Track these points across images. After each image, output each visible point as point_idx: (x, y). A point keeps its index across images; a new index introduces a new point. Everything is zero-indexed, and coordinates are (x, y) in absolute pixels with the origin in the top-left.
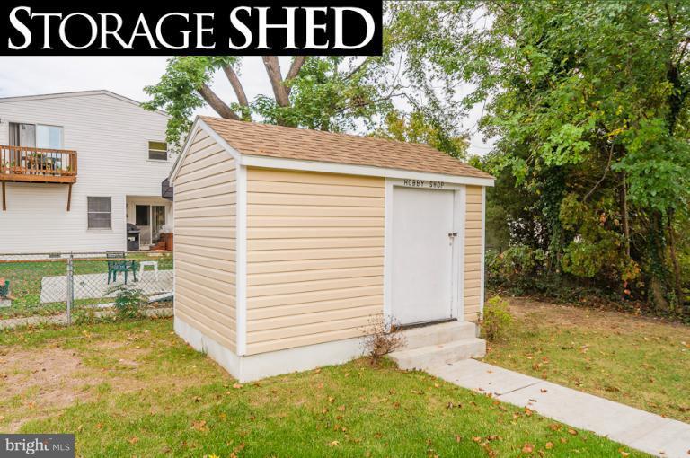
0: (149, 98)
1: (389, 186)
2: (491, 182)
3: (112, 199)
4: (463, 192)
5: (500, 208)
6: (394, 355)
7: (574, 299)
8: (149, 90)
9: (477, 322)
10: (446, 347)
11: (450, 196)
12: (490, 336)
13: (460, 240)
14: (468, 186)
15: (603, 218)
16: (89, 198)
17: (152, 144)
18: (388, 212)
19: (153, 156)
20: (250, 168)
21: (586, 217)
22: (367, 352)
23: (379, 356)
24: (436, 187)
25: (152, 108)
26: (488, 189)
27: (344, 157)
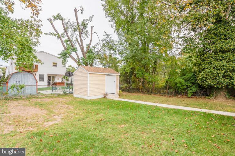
0: (59, 56)
1: (106, 75)
2: (120, 75)
3: (45, 75)
4: (116, 76)
5: (124, 78)
6: (107, 97)
7: (134, 92)
8: (59, 54)
9: (118, 94)
10: (114, 96)
11: (114, 76)
12: (120, 96)
13: (115, 82)
14: (117, 75)
15: (138, 79)
16: (39, 75)
17: (53, 63)
18: (106, 79)
19: (54, 66)
20: (90, 74)
21: (135, 79)
22: (103, 97)
23: (105, 97)
24: (112, 75)
25: (59, 58)
26: (119, 76)
27: (100, 72)
